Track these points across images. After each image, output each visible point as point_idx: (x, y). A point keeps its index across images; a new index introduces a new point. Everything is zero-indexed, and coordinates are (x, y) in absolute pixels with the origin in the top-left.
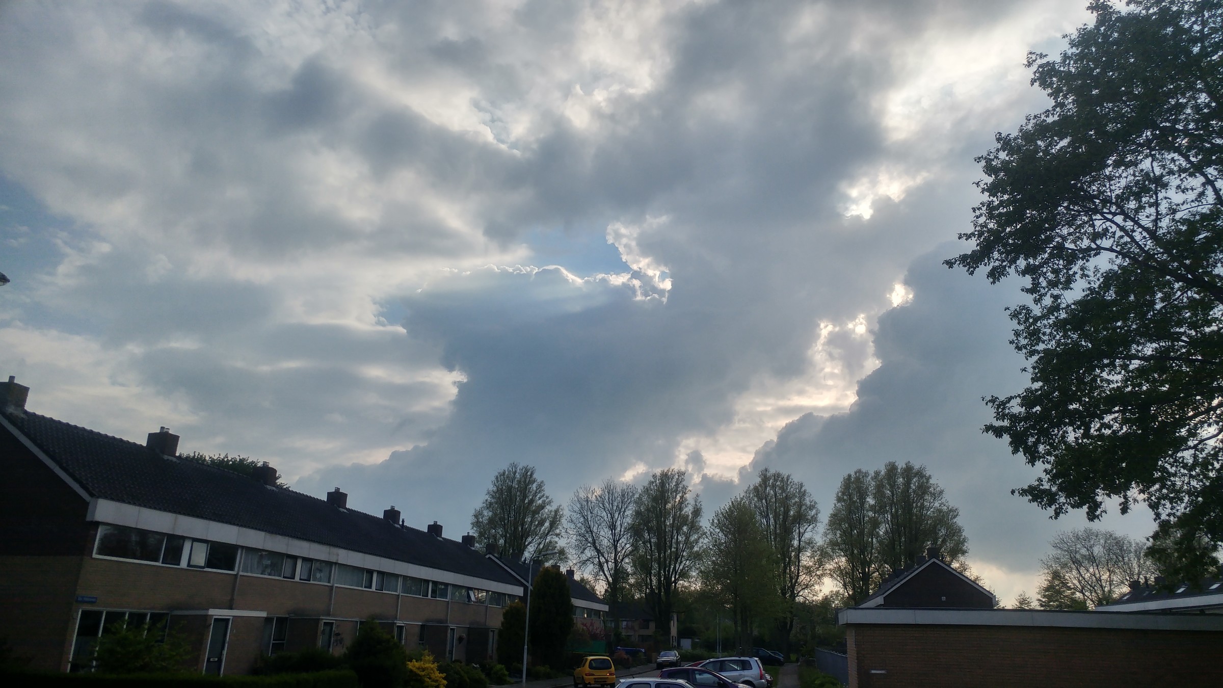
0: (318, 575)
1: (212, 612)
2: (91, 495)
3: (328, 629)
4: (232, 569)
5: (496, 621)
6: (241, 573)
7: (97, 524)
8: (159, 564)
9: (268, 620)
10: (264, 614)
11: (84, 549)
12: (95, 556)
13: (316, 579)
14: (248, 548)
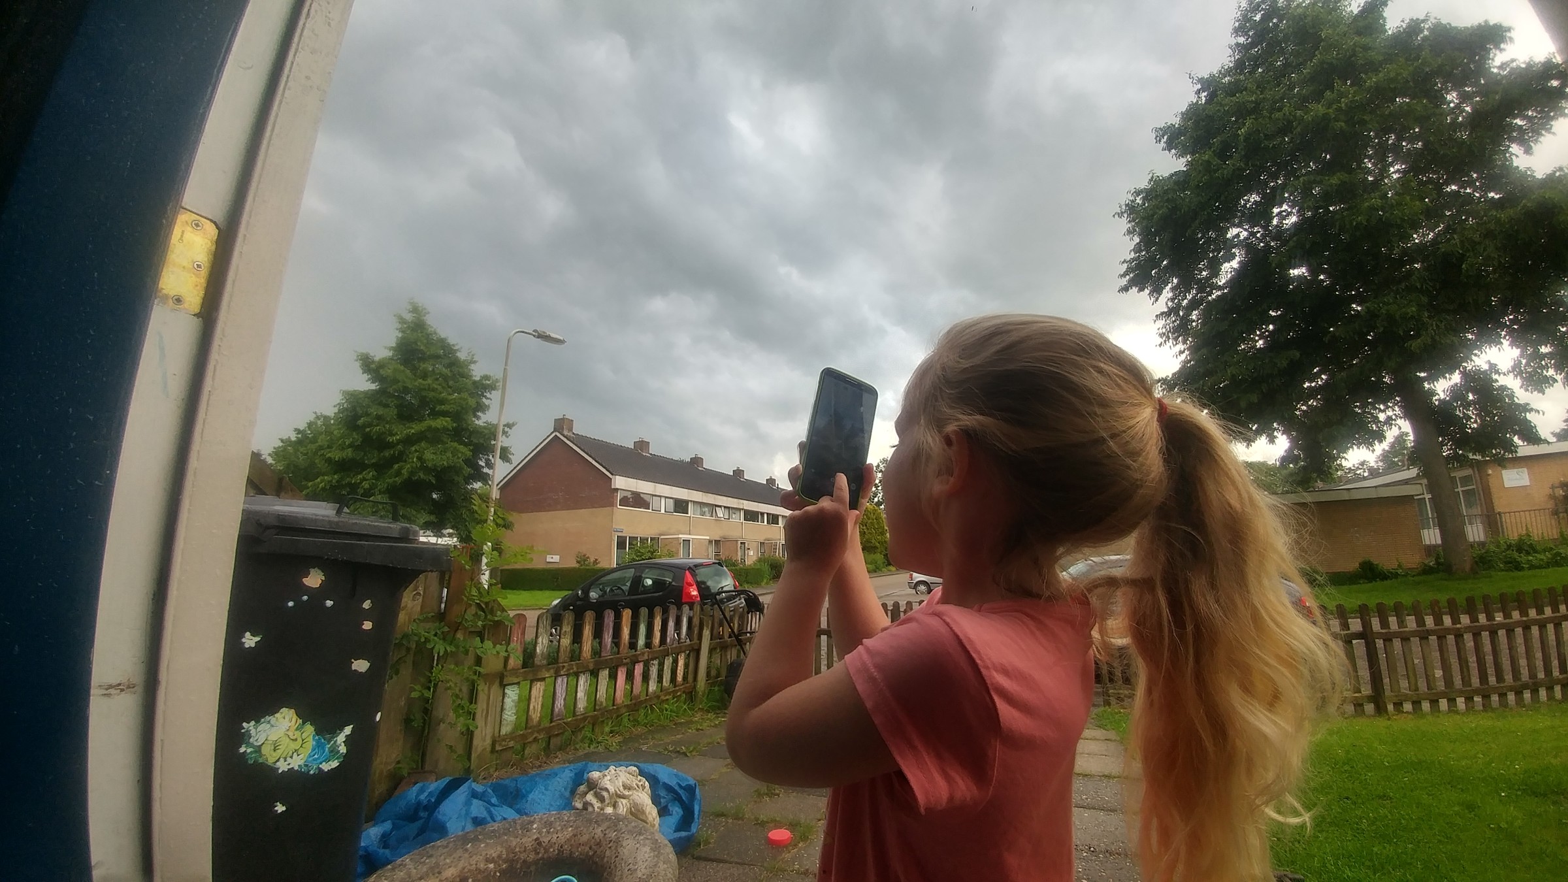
0: (734, 516)
1: (680, 536)
2: (612, 474)
3: (743, 545)
4: (687, 514)
6: (692, 516)
7: (617, 490)
8: (650, 511)
9: (710, 542)
10: (708, 538)
11: (612, 505)
12: (619, 507)
13: (732, 518)
14: (694, 502)
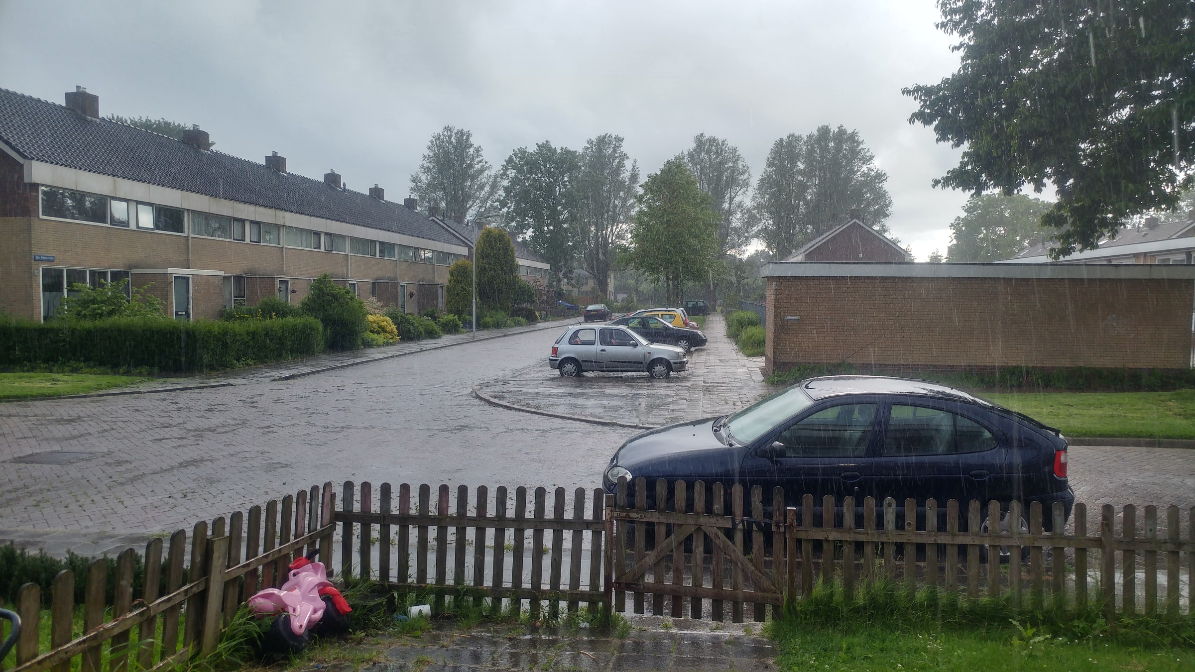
0: (268, 238)
1: (170, 270)
2: (25, 157)
3: (284, 286)
4: (182, 232)
5: (443, 278)
6: (191, 235)
7: (36, 185)
8: (108, 226)
9: (226, 278)
10: (222, 273)
12: (41, 217)
13: (266, 241)
14: (193, 212)
